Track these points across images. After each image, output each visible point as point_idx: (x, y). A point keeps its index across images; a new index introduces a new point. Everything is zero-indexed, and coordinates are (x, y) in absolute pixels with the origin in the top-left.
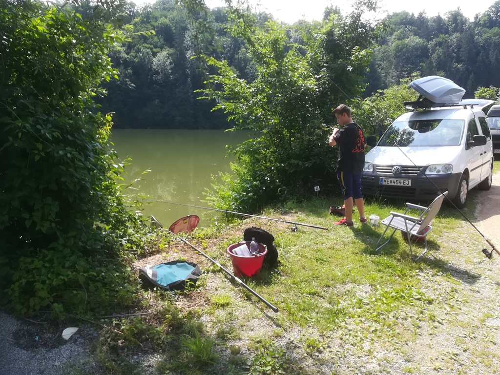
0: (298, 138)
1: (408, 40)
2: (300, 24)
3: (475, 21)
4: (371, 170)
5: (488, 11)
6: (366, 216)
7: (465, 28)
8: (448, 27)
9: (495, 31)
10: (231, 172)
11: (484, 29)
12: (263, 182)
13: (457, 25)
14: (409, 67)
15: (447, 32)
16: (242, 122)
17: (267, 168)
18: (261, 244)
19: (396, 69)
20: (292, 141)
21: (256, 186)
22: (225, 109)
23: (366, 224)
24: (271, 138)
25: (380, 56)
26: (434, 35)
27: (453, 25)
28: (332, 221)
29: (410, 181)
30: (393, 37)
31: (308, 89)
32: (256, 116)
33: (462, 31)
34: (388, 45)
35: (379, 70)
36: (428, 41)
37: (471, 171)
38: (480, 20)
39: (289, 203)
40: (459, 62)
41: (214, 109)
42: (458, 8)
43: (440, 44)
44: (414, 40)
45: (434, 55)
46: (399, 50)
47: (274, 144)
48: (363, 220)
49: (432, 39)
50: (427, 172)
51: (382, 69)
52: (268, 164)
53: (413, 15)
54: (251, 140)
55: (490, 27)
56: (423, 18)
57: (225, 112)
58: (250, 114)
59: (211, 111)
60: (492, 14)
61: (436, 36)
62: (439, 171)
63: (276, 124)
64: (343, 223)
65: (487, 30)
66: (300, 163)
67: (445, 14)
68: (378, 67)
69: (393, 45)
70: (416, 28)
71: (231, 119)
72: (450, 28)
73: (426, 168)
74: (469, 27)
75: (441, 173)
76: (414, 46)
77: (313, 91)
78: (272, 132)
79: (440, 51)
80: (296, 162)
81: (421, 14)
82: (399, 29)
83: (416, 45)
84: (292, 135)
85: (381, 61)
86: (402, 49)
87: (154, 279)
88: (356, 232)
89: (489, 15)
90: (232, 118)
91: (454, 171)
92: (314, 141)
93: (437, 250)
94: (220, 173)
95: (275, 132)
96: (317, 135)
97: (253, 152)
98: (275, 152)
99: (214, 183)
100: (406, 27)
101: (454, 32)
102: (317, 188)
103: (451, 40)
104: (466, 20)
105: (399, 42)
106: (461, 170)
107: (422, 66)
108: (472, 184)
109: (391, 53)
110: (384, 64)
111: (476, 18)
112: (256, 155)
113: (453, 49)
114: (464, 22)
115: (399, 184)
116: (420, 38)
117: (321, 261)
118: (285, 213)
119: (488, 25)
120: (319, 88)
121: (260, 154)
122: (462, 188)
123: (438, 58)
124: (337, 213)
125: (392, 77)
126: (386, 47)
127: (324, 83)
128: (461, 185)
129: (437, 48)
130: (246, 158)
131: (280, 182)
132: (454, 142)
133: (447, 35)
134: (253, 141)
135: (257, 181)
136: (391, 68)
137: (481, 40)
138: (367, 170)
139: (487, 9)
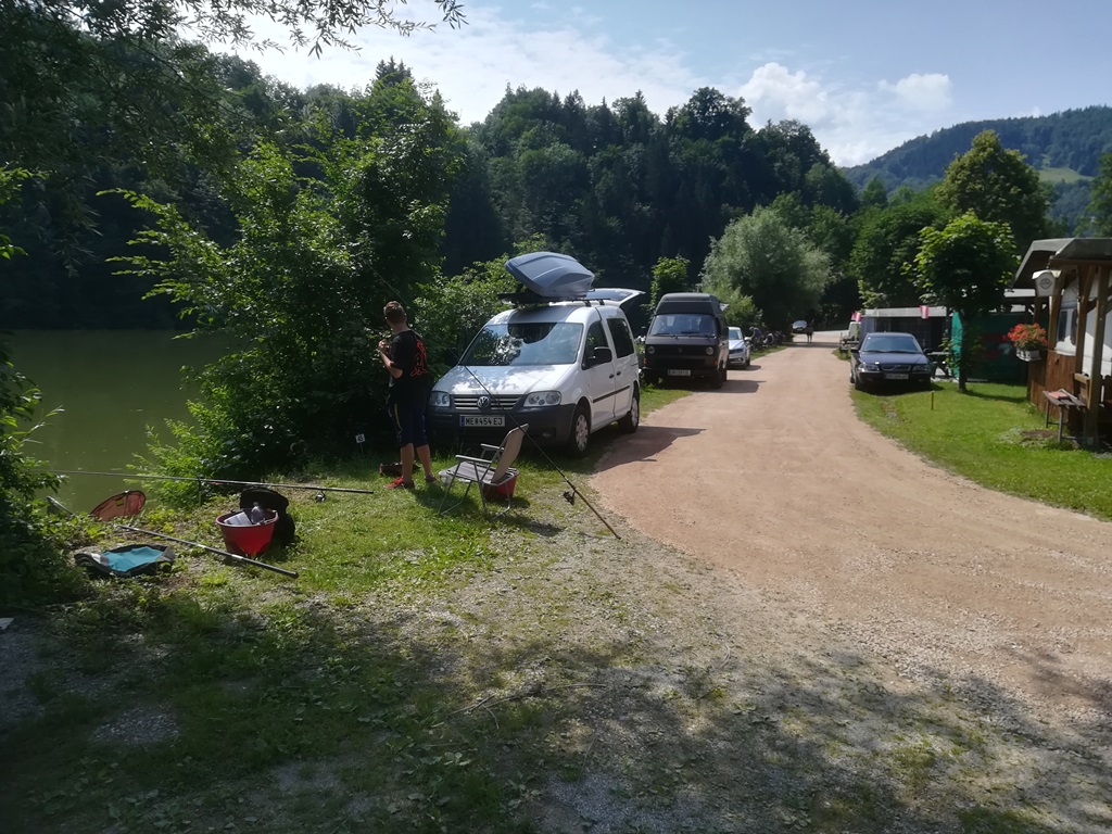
0: (324, 352)
1: (550, 149)
2: (322, 94)
3: (669, 123)
4: (448, 404)
5: (689, 106)
6: (433, 474)
7: (651, 134)
8: (622, 132)
9: (703, 146)
10: (191, 420)
11: (685, 139)
12: (260, 434)
13: (637, 129)
14: (556, 206)
15: (620, 140)
16: (213, 322)
17: (265, 408)
18: (269, 510)
19: (530, 207)
20: (313, 357)
21: (247, 441)
22: (173, 296)
23: (434, 485)
24: (272, 352)
25: (497, 178)
26: (597, 144)
27: (631, 127)
28: (383, 484)
29: (503, 418)
30: (522, 141)
31: (336, 268)
32: (242, 312)
33: (645, 140)
34: (511, 157)
35: (498, 208)
36: (587, 155)
37: (594, 401)
38: (676, 122)
39: (312, 465)
40: (644, 201)
41: (148, 295)
42: (639, 94)
43: (608, 163)
44: (560, 152)
45: (600, 185)
46: (534, 168)
47: (279, 364)
48: (430, 479)
49: (594, 152)
50: (527, 404)
51: (504, 206)
52: (268, 402)
53: (557, 98)
54: (234, 356)
55: (695, 137)
56: (577, 107)
57: (173, 301)
58: (227, 307)
59: (144, 298)
60: (696, 112)
61: (602, 146)
62: (542, 402)
63: (281, 327)
64: (398, 486)
65: (689, 141)
66: (330, 396)
67: (615, 105)
68: (495, 201)
69: (521, 158)
70: (564, 128)
71: (186, 314)
72: (625, 133)
73: (524, 397)
74: (659, 134)
75: (546, 404)
76: (561, 162)
77: (347, 271)
78: (274, 340)
79: (608, 177)
80: (322, 394)
81: (570, 99)
82: (532, 126)
83: (565, 161)
84: (313, 346)
85: (499, 188)
86: (539, 167)
87: (105, 564)
88: (420, 495)
89: (691, 114)
90: (190, 312)
91: (564, 402)
92: (352, 357)
93: (525, 507)
94: (168, 422)
95: (280, 341)
96: (357, 346)
97: (236, 379)
98: (281, 378)
99: (153, 443)
100: (544, 124)
101: (633, 141)
102: (360, 438)
103: (629, 157)
104: (653, 120)
105: (532, 153)
106: (575, 399)
107: (578, 204)
108: (596, 423)
109: (518, 175)
110: (507, 196)
111: (670, 116)
112: (242, 385)
113: (632, 173)
114: (650, 120)
115: (488, 424)
116: (572, 148)
117: (362, 532)
118: (306, 480)
119: (690, 132)
120: (356, 265)
121: (249, 382)
122: (578, 427)
123: (608, 190)
124: (391, 472)
125: (524, 225)
126: (508, 160)
127: (366, 256)
128: (575, 423)
129: (605, 170)
130: (222, 391)
131: (293, 432)
132: (567, 359)
133: (620, 147)
134: (237, 357)
135: (247, 433)
136: (520, 206)
137: (679, 161)
138: (441, 405)
139: (687, 103)
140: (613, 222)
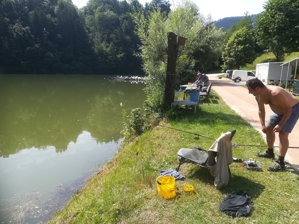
140: (128, 37)
